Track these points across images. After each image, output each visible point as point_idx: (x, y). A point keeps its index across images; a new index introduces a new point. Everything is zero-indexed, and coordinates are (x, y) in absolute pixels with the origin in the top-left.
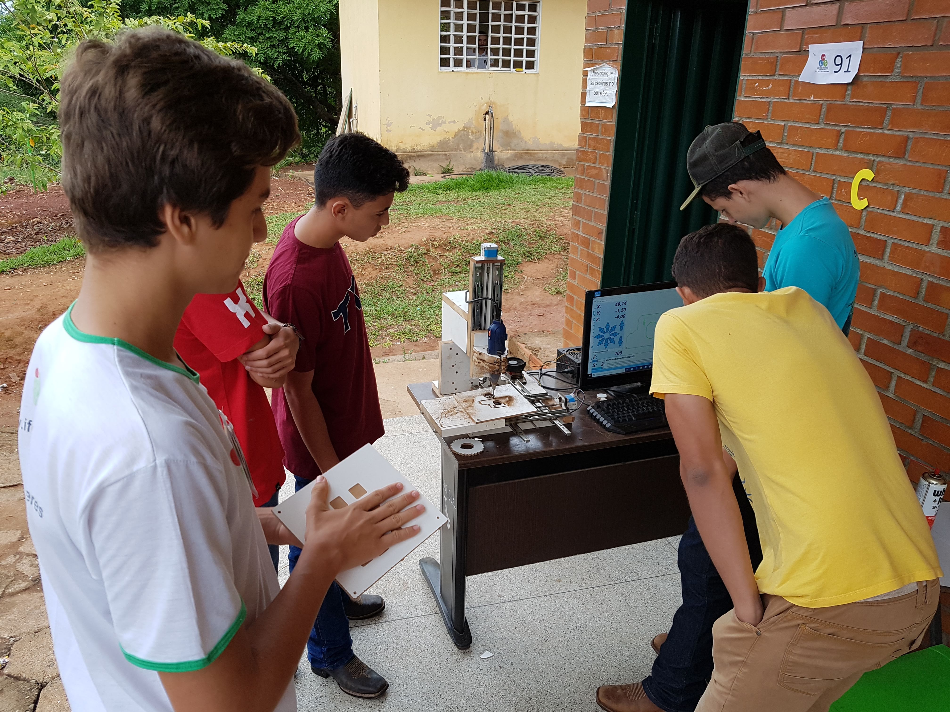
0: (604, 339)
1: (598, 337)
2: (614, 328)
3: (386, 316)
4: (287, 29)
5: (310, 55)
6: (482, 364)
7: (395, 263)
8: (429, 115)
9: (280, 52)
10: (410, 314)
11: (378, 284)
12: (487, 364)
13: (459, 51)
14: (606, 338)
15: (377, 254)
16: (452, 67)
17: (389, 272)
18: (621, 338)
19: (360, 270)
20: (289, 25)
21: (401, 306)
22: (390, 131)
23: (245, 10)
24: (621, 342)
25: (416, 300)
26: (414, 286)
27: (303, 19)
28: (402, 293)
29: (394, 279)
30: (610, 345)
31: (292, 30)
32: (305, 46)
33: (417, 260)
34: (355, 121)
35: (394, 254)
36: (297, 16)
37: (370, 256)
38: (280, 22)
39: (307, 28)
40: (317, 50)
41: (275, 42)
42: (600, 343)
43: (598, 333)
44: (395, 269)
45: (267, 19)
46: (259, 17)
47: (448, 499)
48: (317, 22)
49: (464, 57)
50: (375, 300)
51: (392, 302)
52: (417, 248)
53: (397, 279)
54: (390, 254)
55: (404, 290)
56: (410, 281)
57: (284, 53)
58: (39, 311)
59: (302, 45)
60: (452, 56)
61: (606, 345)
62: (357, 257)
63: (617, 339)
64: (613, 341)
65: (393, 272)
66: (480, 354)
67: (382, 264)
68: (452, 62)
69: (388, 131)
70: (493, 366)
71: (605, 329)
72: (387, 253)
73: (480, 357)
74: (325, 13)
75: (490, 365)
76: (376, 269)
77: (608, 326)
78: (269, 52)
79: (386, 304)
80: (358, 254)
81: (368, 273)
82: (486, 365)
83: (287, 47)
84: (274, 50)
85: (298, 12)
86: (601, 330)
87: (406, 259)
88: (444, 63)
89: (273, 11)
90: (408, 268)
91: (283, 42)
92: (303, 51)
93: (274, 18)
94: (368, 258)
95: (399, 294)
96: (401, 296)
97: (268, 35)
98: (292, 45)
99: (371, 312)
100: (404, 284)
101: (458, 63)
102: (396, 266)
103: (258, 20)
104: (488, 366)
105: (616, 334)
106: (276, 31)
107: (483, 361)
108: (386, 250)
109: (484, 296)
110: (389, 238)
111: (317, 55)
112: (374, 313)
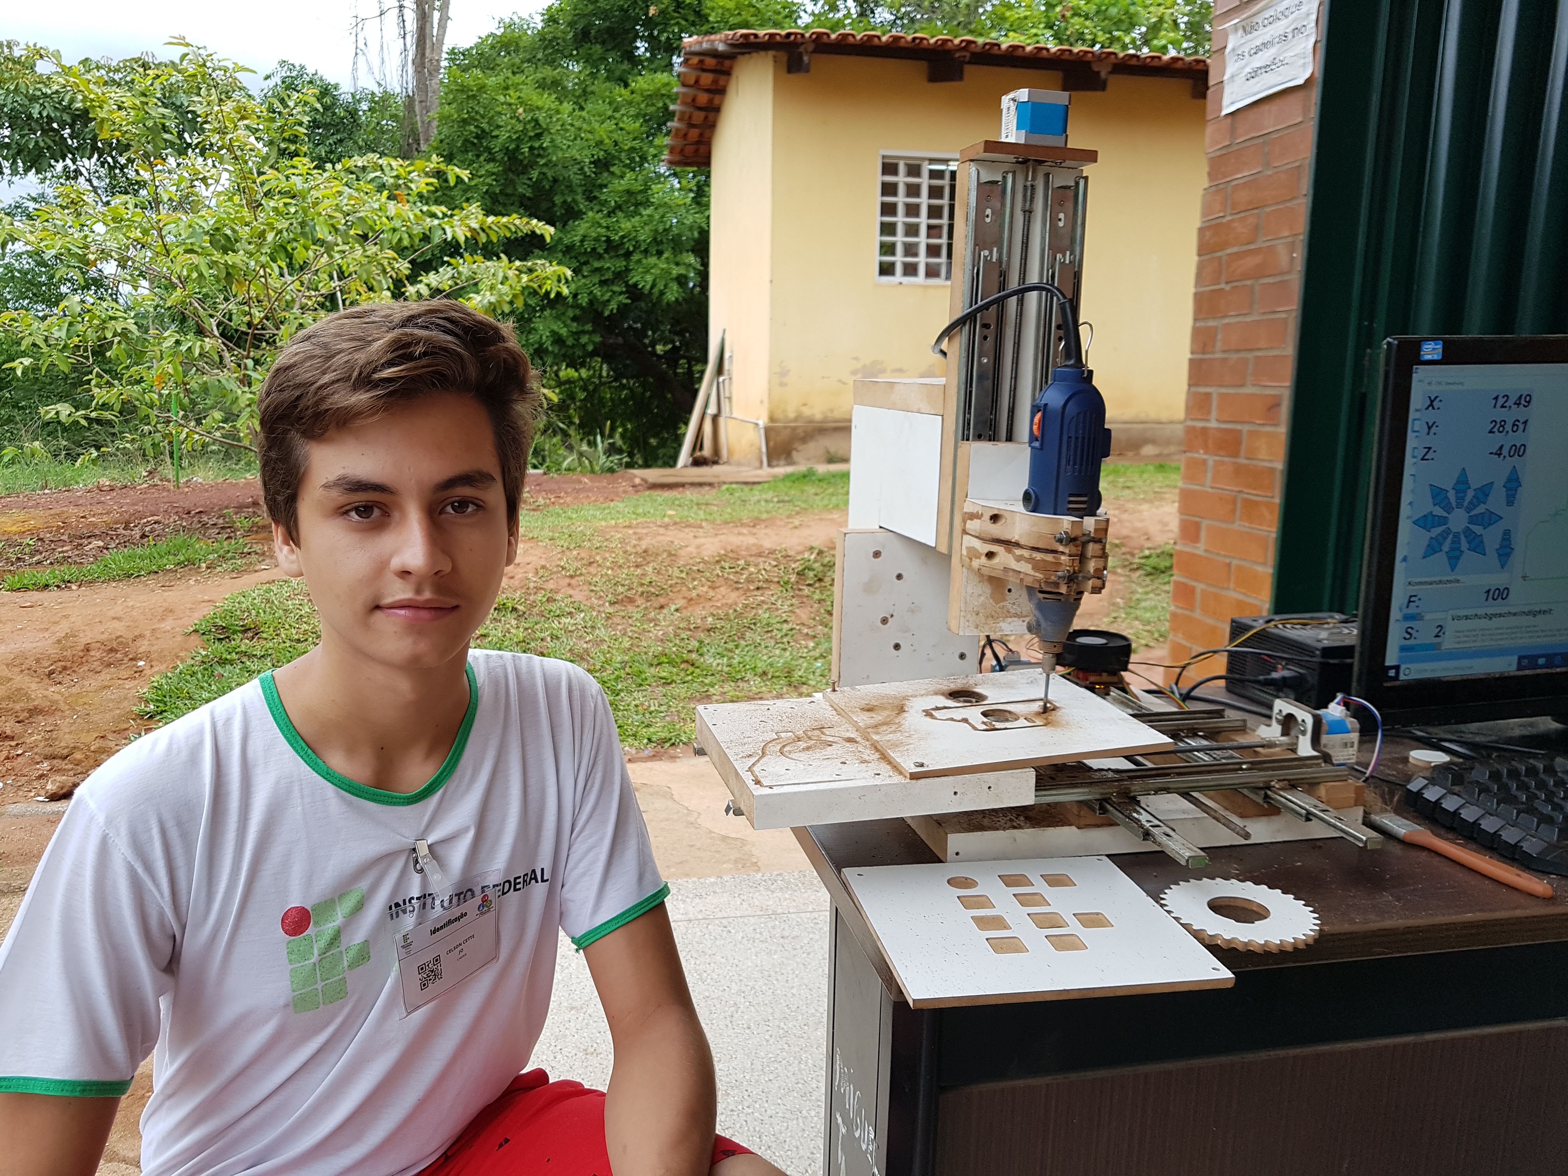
0: (1448, 531)
1: (1425, 522)
2: (1484, 492)
3: (749, 676)
4: (628, 255)
5: (662, 293)
6: (1004, 558)
7: (776, 579)
8: (856, 359)
9: (614, 292)
10: (800, 674)
11: (739, 616)
12: (1026, 553)
13: (911, 251)
14: (1454, 530)
15: (742, 562)
16: (899, 275)
17: (762, 595)
18: (1507, 534)
19: (705, 589)
20: (631, 249)
21: (781, 658)
22: (786, 385)
23: (564, 226)
24: (1505, 551)
25: (814, 648)
26: (812, 623)
27: (655, 239)
28: (786, 635)
29: (772, 608)
30: (1469, 557)
31: (635, 257)
32: (654, 280)
33: (820, 576)
34: (727, 382)
35: (774, 563)
36: (644, 235)
37: (727, 565)
38: (618, 245)
39: (660, 253)
40: (675, 286)
41: (609, 275)
42: (1432, 549)
43: (1427, 506)
44: (775, 589)
45: (597, 239)
46: (585, 237)
47: (850, 1131)
48: (677, 245)
49: (922, 259)
50: (731, 646)
51: (765, 651)
52: (820, 553)
53: (777, 609)
54: (766, 564)
55: (792, 630)
56: (803, 614)
57: (621, 293)
58: (59, 641)
59: (649, 278)
60: (899, 259)
61: (1454, 559)
62: (701, 567)
63: (1492, 537)
64: (1477, 545)
65: (772, 594)
66: (995, 518)
67: (749, 581)
68: (899, 269)
69: (782, 384)
70: (1049, 557)
71: (1452, 496)
72: (761, 560)
73: (996, 530)
74: (691, 228)
75: (1038, 556)
76: (738, 589)
77: (1462, 483)
78: (597, 291)
79: (751, 653)
80: (704, 562)
81: (720, 597)
82: (1019, 559)
83: (626, 283)
84: (605, 289)
85: (647, 228)
86: (1438, 494)
87: (798, 574)
88: (886, 270)
89: (608, 228)
90: (800, 590)
91: (620, 276)
92: (652, 287)
93: (608, 238)
94: (723, 568)
95: (779, 636)
96: (785, 640)
97: (597, 264)
98: (634, 280)
99: (719, 668)
100: (793, 618)
101: (910, 270)
102: (777, 585)
103: (582, 241)
104: (1030, 560)
105: (1489, 519)
106: (611, 258)
107: (1008, 544)
108: (760, 555)
109: (1014, 284)
110: (766, 534)
111: (673, 294)
112: (726, 669)
